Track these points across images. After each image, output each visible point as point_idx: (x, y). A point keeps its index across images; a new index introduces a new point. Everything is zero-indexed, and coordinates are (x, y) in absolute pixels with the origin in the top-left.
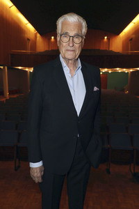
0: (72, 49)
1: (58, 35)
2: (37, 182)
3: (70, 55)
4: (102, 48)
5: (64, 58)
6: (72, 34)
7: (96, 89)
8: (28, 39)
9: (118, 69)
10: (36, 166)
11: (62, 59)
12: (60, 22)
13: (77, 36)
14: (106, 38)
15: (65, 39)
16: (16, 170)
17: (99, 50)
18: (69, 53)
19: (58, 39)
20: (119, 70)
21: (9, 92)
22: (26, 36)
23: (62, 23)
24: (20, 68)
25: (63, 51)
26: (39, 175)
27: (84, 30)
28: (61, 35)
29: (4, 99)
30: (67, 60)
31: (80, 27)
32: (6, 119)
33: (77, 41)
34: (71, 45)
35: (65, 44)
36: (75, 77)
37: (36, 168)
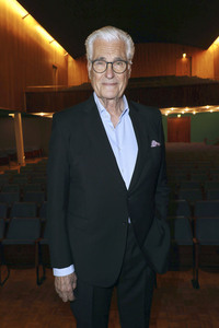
0: (111, 81)
1: (89, 62)
2: (65, 300)
3: (109, 92)
4: (178, 74)
5: (101, 97)
6: (110, 58)
7: (154, 144)
8: (55, 67)
9: (208, 107)
10: (64, 273)
11: (97, 100)
12: (90, 41)
13: (119, 61)
14: (184, 55)
15: (100, 68)
16: (39, 284)
17: (173, 77)
18: (108, 88)
19: (90, 68)
20: (210, 109)
21: (26, 154)
22: (50, 61)
23: (94, 44)
24: (42, 114)
25: (97, 86)
26: (69, 288)
27: (130, 52)
28: (93, 63)
29: (18, 168)
30: (105, 100)
31: (122, 46)
32: (21, 200)
33: (119, 68)
34: (110, 76)
35: (99, 75)
36: (120, 127)
37: (64, 277)
